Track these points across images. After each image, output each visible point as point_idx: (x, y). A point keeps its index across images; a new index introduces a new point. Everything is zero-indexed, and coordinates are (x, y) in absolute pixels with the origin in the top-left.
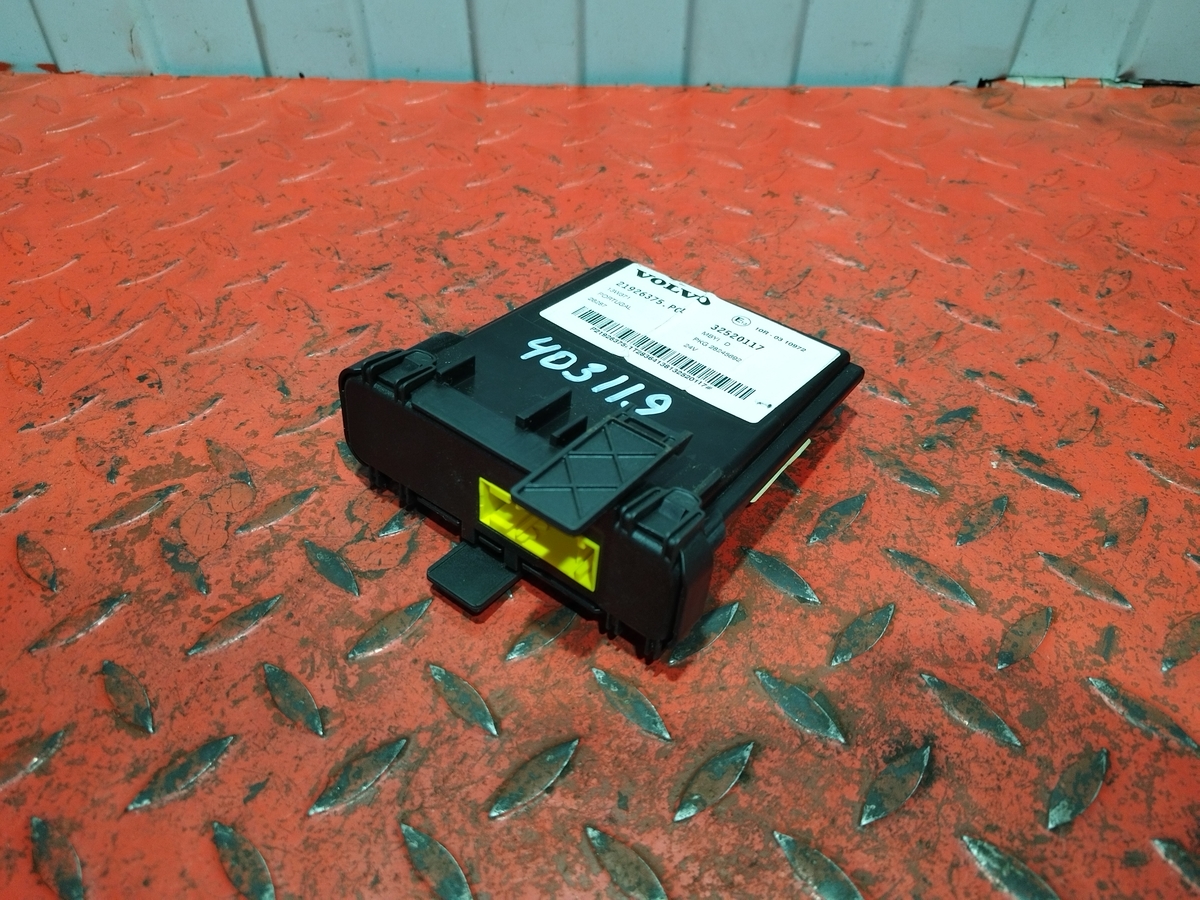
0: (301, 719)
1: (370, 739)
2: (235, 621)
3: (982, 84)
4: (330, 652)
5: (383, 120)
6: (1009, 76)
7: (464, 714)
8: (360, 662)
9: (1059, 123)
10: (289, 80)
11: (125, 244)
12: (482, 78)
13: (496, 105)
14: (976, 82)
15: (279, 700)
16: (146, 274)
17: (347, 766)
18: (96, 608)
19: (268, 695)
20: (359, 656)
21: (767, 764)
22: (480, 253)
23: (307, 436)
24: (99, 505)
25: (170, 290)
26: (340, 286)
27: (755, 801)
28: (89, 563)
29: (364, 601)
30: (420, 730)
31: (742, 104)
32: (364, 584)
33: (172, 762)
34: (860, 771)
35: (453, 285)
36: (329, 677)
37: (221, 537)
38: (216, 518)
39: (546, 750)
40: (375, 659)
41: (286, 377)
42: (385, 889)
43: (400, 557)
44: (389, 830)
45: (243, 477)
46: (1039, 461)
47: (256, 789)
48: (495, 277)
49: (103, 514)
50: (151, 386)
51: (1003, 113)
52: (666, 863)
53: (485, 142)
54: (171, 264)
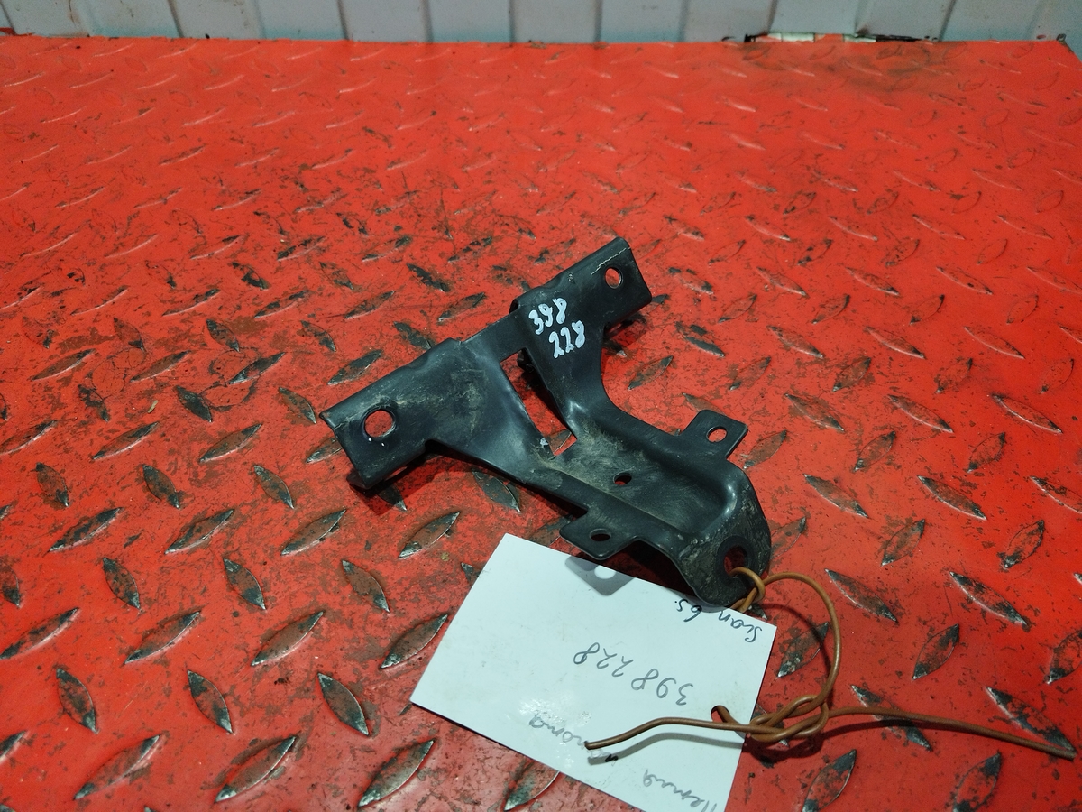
0: (166, 497)
1: (210, 510)
2: (126, 438)
3: (748, 39)
4: (189, 458)
5: (268, 74)
6: (769, 32)
7: (275, 495)
8: (207, 464)
9: (799, 72)
10: (198, 40)
11: (63, 175)
12: (350, 36)
13: (358, 59)
14: (742, 38)
15: (151, 487)
16: (77, 198)
17: (193, 527)
18: (33, 431)
19: (145, 483)
20: (207, 460)
21: (466, 524)
22: (329, 181)
23: (186, 316)
24: (37, 363)
25: (95, 210)
26: (220, 206)
27: (454, 545)
28: (30, 402)
29: (215, 425)
30: (243, 505)
31: (553, 57)
32: (216, 415)
33: (79, 524)
34: (527, 528)
35: (305, 205)
36: (186, 473)
37: (120, 384)
38: (117, 372)
39: (323, 517)
40: (217, 463)
41: (174, 273)
42: (209, 595)
43: (243, 398)
44: (215, 563)
45: (138, 344)
46: (702, 331)
47: (132, 539)
48: (338, 199)
49: (40, 369)
50: (77, 280)
51: (757, 64)
52: (389, 580)
53: (344, 91)
54: (96, 190)
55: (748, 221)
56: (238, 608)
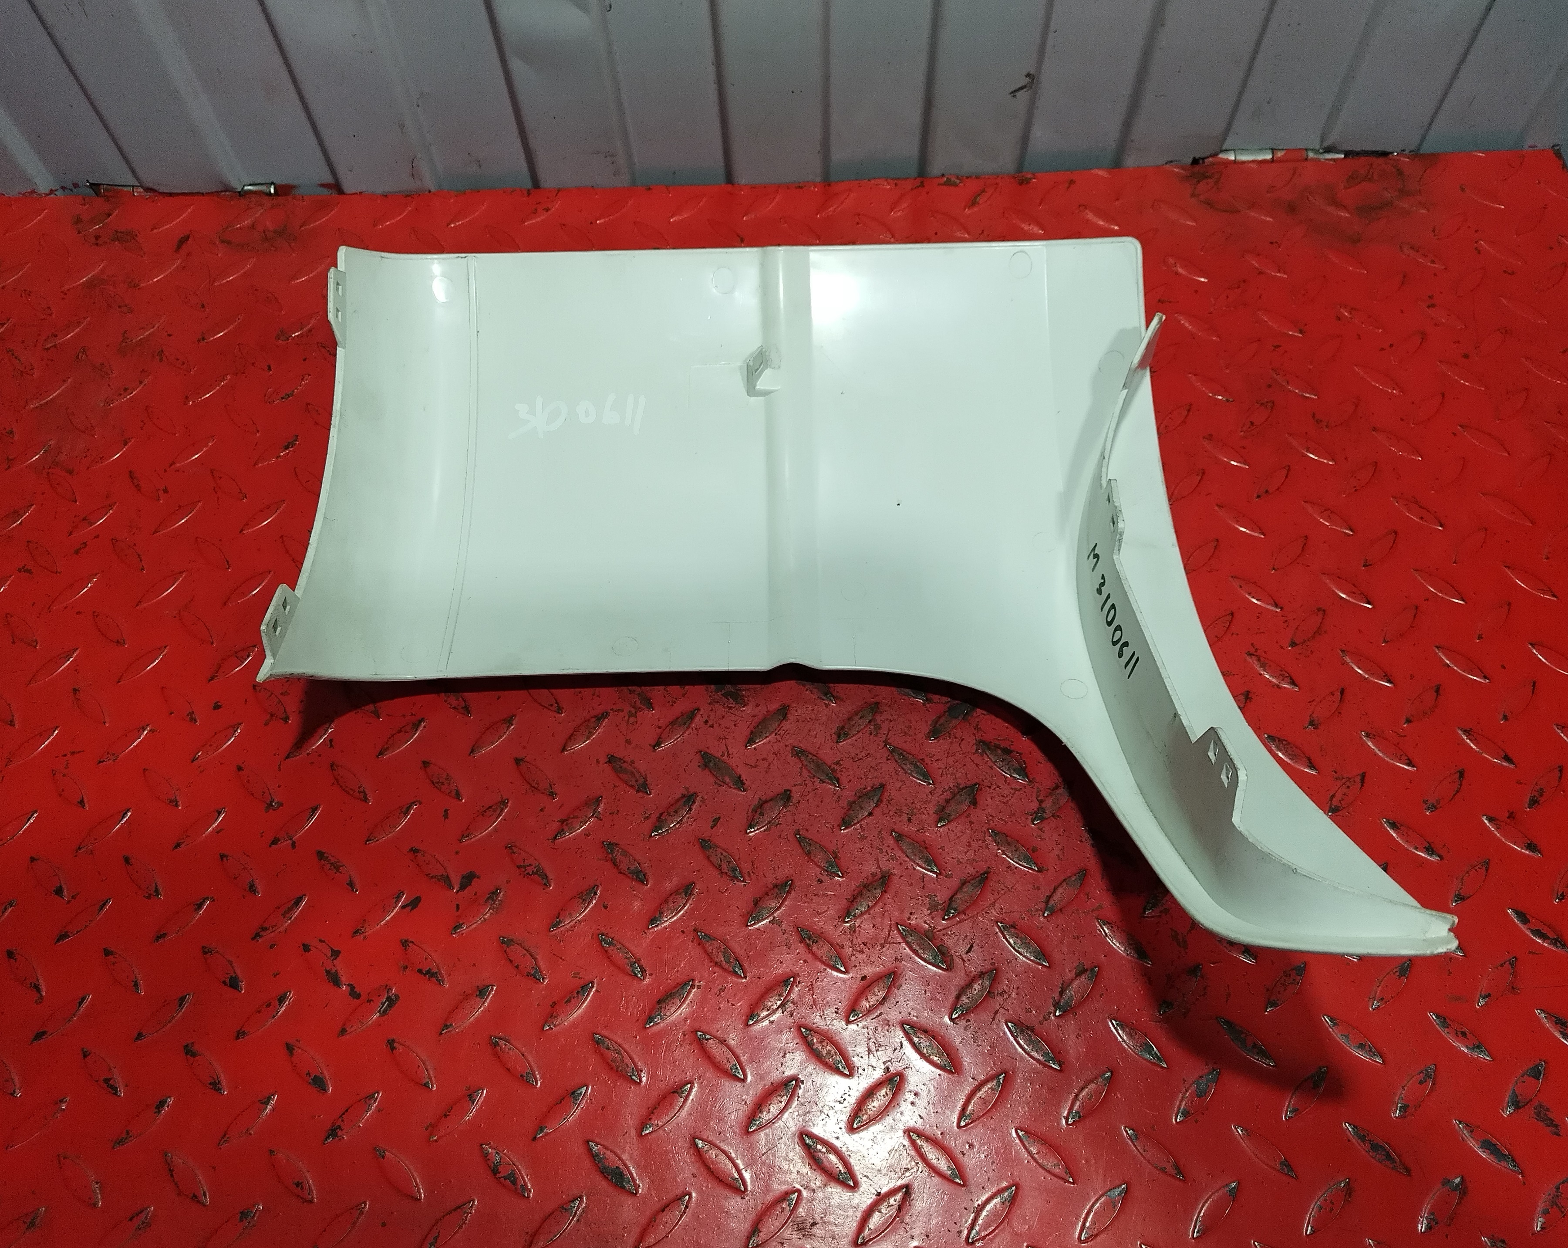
0: (729, 782)
1: (770, 793)
3: (1195, 162)
6: (1222, 151)
9: (1256, 215)
12: (736, 180)
13: (751, 215)
14: (1190, 160)
15: (714, 772)
19: (707, 769)
29: (748, 710)
30: (795, 786)
39: (866, 793)
44: (791, 838)
47: (716, 822)
51: (1209, 204)
55: (1205, 443)
56: (820, 876)
